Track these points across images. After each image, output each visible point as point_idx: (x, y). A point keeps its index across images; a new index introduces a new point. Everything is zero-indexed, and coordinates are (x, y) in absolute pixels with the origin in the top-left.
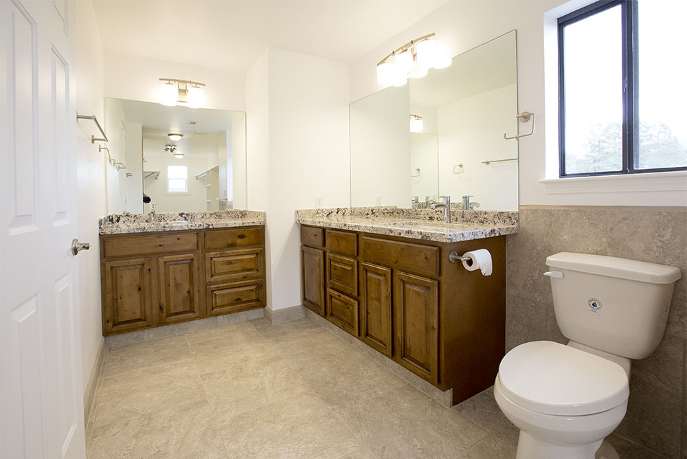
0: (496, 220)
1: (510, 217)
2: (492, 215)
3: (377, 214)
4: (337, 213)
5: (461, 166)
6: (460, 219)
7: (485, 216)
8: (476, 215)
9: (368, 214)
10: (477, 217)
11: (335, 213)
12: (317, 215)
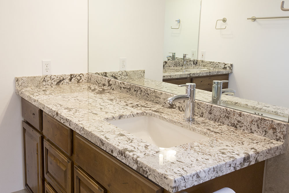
0: (254, 128)
1: (274, 129)
2: (249, 119)
3: (113, 87)
4: (71, 80)
5: (224, 21)
6: (206, 114)
7: (239, 119)
8: (228, 115)
9: (104, 85)
10: (228, 117)
11: (67, 80)
12: (44, 83)
